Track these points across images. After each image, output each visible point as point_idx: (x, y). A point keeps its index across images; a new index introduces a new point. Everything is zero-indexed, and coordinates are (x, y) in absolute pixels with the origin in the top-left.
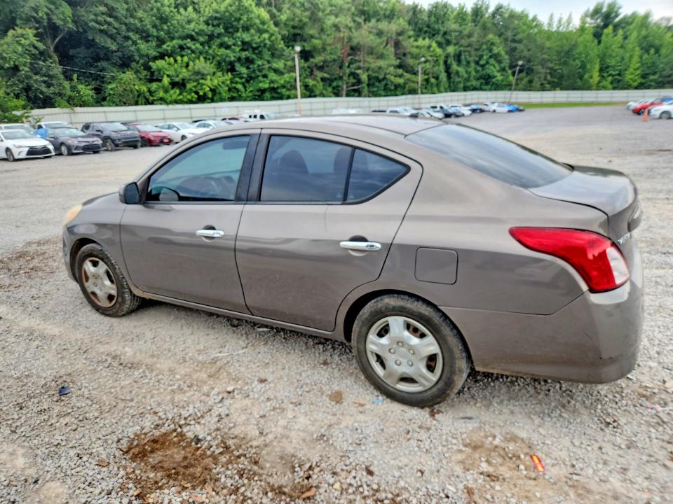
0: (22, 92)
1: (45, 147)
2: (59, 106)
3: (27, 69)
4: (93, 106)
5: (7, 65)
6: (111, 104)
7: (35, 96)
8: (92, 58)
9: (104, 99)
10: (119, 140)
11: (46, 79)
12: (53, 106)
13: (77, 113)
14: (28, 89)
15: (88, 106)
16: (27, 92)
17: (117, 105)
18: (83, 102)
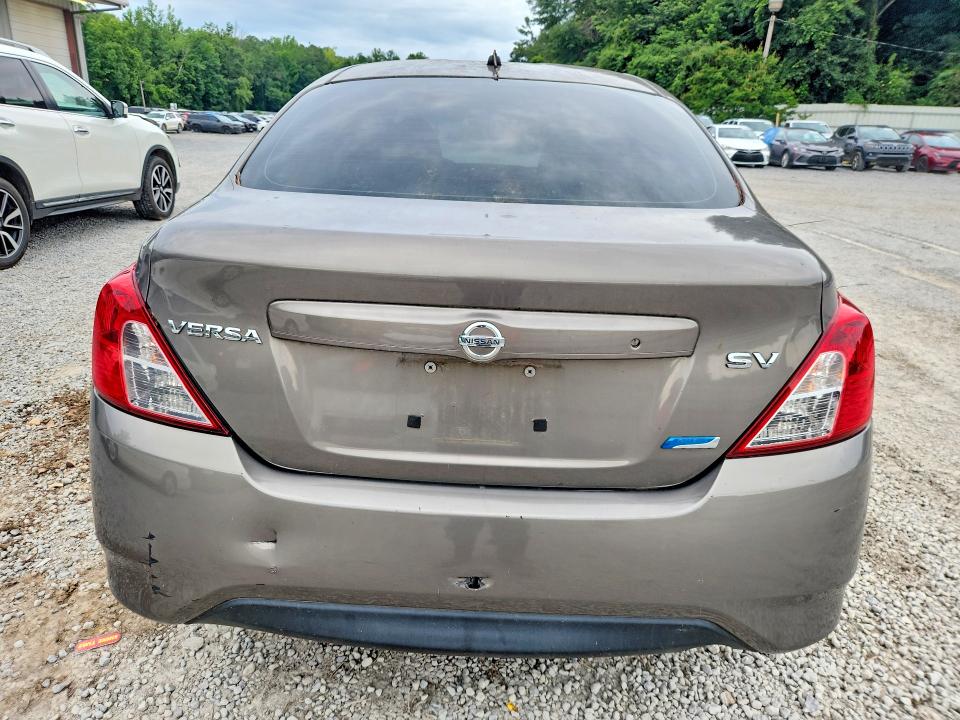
0: (805, 79)
1: (758, 152)
2: (848, 101)
3: (823, 46)
4: (900, 103)
5: (801, 41)
6: (931, 102)
7: (821, 85)
8: (935, 29)
9: (924, 94)
10: (874, 154)
11: (845, 60)
12: (840, 100)
13: (870, 112)
14: (815, 74)
15: (892, 102)
16: (812, 80)
17: (940, 104)
18: (887, 96)
